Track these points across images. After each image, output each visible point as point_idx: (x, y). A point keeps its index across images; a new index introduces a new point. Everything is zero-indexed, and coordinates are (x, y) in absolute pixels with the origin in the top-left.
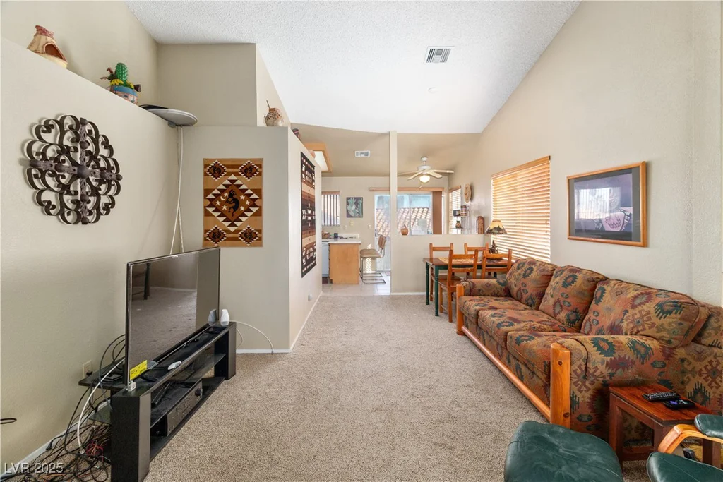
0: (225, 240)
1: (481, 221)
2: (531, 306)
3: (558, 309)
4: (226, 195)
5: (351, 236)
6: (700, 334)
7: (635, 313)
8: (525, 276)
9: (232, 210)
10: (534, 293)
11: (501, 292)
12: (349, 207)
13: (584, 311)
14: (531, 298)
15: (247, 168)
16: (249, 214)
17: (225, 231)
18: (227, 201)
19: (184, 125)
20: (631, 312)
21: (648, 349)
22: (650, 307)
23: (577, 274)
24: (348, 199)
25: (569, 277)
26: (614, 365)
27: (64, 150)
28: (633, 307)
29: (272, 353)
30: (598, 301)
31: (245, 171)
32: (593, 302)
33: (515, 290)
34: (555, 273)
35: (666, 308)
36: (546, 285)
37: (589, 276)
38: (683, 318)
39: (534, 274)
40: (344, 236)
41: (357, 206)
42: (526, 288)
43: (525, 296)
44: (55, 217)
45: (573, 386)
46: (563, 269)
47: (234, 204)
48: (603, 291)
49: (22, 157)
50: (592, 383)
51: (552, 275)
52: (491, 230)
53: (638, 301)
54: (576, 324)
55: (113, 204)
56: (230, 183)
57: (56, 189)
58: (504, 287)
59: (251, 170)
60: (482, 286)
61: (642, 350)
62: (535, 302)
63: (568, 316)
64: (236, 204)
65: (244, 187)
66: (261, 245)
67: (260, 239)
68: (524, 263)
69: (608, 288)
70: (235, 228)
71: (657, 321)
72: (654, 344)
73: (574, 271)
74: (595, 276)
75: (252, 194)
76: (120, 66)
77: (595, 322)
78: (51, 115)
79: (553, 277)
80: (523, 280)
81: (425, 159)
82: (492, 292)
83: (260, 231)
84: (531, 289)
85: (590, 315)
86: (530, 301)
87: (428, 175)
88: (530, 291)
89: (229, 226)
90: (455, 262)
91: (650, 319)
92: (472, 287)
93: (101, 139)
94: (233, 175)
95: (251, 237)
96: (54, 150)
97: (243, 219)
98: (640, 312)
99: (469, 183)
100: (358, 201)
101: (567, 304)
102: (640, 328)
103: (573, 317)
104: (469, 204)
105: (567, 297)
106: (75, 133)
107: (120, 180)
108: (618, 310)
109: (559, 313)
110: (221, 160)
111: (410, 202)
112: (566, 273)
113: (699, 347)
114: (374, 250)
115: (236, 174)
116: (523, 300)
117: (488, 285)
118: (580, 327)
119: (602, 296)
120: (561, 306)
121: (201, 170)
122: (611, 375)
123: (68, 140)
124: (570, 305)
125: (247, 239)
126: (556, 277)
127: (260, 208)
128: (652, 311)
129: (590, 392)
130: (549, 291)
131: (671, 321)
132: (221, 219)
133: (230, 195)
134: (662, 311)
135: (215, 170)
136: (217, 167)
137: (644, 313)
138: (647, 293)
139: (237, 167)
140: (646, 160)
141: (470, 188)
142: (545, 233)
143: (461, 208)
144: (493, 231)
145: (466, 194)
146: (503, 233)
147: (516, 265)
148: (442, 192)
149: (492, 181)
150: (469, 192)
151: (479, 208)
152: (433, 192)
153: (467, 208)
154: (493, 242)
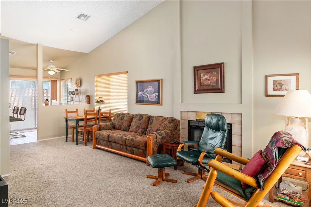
1: (88, 97)
2: (125, 131)
3: (137, 129)
6: (176, 128)
7: (163, 124)
8: (122, 119)
10: (127, 125)
11: (111, 128)
13: (146, 128)
14: (125, 127)
20: (162, 124)
21: (168, 133)
22: (167, 122)
23: (143, 116)
25: (140, 117)
26: (162, 139)
28: (162, 123)
30: (151, 124)
32: (149, 124)
33: (117, 126)
34: (134, 117)
35: (170, 121)
36: (131, 121)
37: (147, 116)
38: (174, 124)
39: (125, 118)
42: (123, 124)
43: (123, 127)
45: (154, 147)
46: (137, 115)
48: (153, 120)
50: (157, 145)
51: (133, 118)
52: (99, 102)
53: (163, 121)
54: (144, 133)
58: (112, 125)
60: (104, 126)
61: (167, 133)
62: (127, 129)
63: (142, 131)
68: (120, 115)
69: (154, 119)
71: (169, 125)
72: (169, 131)
73: (141, 116)
74: (149, 116)
77: (151, 130)
79: (134, 118)
80: (121, 121)
81: (51, 61)
84: (125, 124)
85: (149, 128)
86: (125, 129)
87: (53, 70)
88: (125, 125)
90: (88, 117)
91: (167, 125)
92: (100, 127)
98: (164, 124)
99: (78, 77)
101: (141, 126)
102: (165, 128)
103: (143, 130)
104: (79, 88)
105: (141, 124)
108: (158, 125)
109: (138, 130)
112: (139, 116)
113: (177, 131)
116: (122, 129)
117: (106, 125)
118: (146, 134)
119: (152, 121)
120: (139, 128)
122: (161, 142)
124: (142, 127)
126: (135, 118)
128: (167, 123)
129: (157, 148)
130: (133, 123)
131: (171, 124)
134: (170, 122)
137: (165, 124)
138: (165, 118)
140: (162, 78)
141: (79, 80)
142: (125, 102)
143: (75, 91)
144: (100, 102)
145: (76, 83)
146: (104, 103)
147: (116, 116)
148: (57, 80)
149: (95, 78)
150: (79, 82)
151: (86, 91)
152: (52, 80)
153: (79, 91)
154: (99, 107)
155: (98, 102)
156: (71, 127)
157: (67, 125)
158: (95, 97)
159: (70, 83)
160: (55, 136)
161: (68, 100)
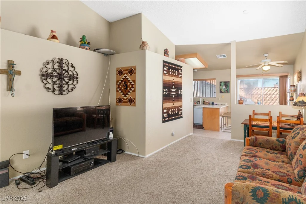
0: (123, 103)
2: (291, 160)
3: (296, 166)
4: (123, 83)
5: (222, 103)
8: (293, 138)
9: (125, 89)
10: (293, 152)
12: (221, 87)
14: (291, 155)
15: (130, 71)
16: (131, 91)
17: (123, 98)
18: (124, 86)
19: (111, 55)
24: (221, 82)
27: (55, 70)
29: (138, 156)
31: (130, 72)
40: (218, 103)
42: (290, 147)
43: (289, 153)
44: (51, 92)
47: (126, 87)
49: (40, 73)
55: (75, 88)
56: (125, 78)
57: (52, 83)
58: (281, 144)
59: (132, 71)
60: (263, 141)
63: (299, 172)
64: (126, 86)
65: (129, 79)
66: (135, 106)
67: (135, 103)
68: (298, 129)
70: (126, 97)
75: (132, 82)
76: (84, 36)
78: (50, 59)
80: (291, 141)
81: (266, 55)
82: (270, 146)
83: (135, 99)
84: (292, 148)
86: (290, 157)
87: (269, 65)
88: (291, 150)
89: (124, 96)
92: (255, 140)
93: (70, 65)
94: (126, 74)
95: (131, 101)
96: (51, 70)
97: (129, 93)
100: (227, 84)
101: (300, 162)
103: (301, 173)
105: (302, 157)
106: (60, 63)
107: (78, 79)
109: (296, 169)
110: (122, 68)
111: (263, 83)
115: (127, 74)
117: (268, 141)
121: (115, 72)
123: (57, 66)
124: (302, 164)
125: (130, 103)
127: (135, 88)
132: (122, 93)
133: (125, 83)
135: (120, 72)
136: (121, 71)
139: (127, 70)
148: (287, 76)
152: (280, 76)
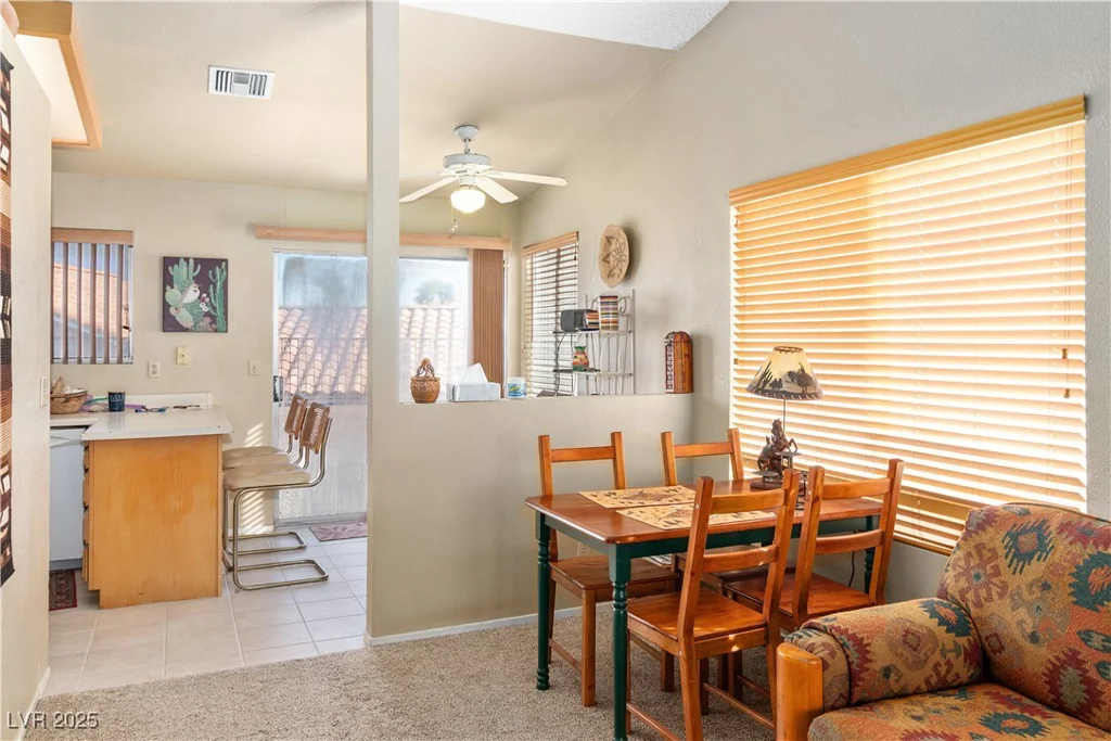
1: (683, 350)
5: (181, 400)
8: (1089, 597)
11: (961, 668)
12: (172, 294)
24: (168, 262)
33: (1030, 657)
40: (150, 401)
41: (204, 290)
52: (778, 384)
60: (892, 645)
68: (1043, 532)
80: (1084, 617)
82: (928, 670)
90: (717, 520)
92: (854, 656)
99: (615, 219)
100: (209, 272)
104: (620, 288)
114: (274, 451)
117: (911, 641)
141: (623, 238)
142: (1061, 398)
143: (597, 306)
144: (786, 387)
145: (605, 259)
146: (816, 396)
147: (996, 538)
148: (501, 251)
149: (733, 212)
150: (619, 251)
151: (667, 302)
152: (476, 251)
153: (621, 304)
154: (777, 427)
155: (766, 387)
156: (572, 573)
157: (548, 555)
158: (733, 348)
159: (567, 259)
160: (474, 612)
161: (556, 360)
